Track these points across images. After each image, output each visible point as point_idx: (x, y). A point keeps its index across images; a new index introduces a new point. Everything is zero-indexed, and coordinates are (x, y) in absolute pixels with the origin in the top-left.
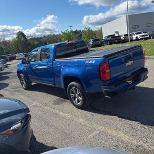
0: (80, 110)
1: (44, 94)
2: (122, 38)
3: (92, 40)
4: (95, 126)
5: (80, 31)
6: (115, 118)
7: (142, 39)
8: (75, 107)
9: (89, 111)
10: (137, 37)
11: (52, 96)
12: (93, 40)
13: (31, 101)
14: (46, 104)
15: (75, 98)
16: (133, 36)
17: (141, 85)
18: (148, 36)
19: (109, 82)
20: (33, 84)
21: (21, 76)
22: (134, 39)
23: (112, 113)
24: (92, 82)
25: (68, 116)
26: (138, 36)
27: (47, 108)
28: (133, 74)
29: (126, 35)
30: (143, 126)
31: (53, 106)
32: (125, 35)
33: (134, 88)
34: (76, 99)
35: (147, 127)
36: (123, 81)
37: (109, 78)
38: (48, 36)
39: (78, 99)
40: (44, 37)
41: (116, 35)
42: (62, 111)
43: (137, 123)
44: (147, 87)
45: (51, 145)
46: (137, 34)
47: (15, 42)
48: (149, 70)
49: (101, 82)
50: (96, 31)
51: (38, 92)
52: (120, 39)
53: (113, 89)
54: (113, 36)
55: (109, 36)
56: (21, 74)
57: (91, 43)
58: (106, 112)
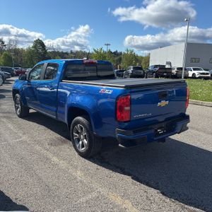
0: (83, 159)
1: (42, 127)
2: (174, 72)
3: (132, 67)
4: (95, 185)
5: (121, 53)
6: (128, 179)
7: (200, 78)
8: (76, 154)
9: (94, 162)
10: (194, 74)
11: (52, 132)
12: (134, 68)
13: (21, 135)
14: (39, 143)
15: (79, 140)
16: (189, 72)
17: (175, 137)
18: (209, 75)
19: (126, 124)
20: (31, 111)
21: (17, 97)
22: (190, 75)
23: (126, 170)
24: (104, 120)
25: (63, 164)
26: (196, 72)
27: (38, 148)
28: (167, 120)
29: (180, 69)
30: (164, 197)
31: (48, 147)
32: (178, 69)
33: (163, 140)
34: (81, 142)
35: (168, 200)
36: (150, 127)
37: (128, 119)
38: (77, 52)
39: (83, 143)
40: (72, 52)
41: (167, 66)
42: (58, 156)
43: (156, 191)
44: (187, 143)
45: (21, 203)
46: (194, 69)
47: (30, 52)
48: (190, 119)
49: (116, 122)
50: (142, 57)
51: (35, 124)
52: (171, 72)
53: (131, 135)
54: (162, 67)
55: (156, 66)
56: (17, 95)
57: (130, 71)
58: (117, 167)
